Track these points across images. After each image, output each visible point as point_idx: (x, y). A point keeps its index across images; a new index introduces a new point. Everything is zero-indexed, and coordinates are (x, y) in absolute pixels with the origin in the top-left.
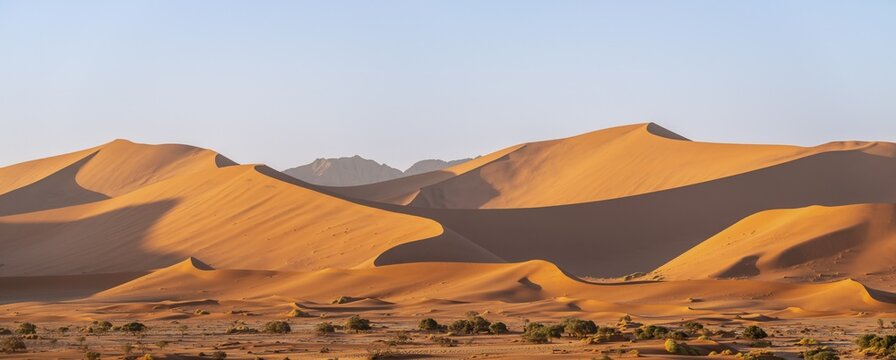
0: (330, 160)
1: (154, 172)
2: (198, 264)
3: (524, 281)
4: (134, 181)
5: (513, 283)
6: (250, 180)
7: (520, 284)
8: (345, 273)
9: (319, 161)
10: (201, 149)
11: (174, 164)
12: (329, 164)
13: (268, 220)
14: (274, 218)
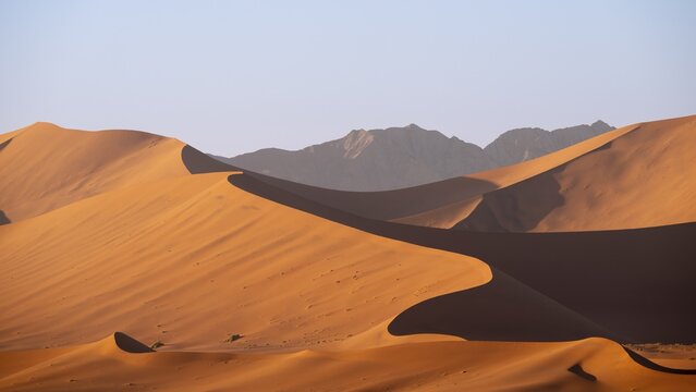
0: (372, 132)
1: (92, 172)
2: (124, 342)
3: (576, 369)
4: (63, 186)
5: (562, 371)
6: (220, 197)
7: (571, 374)
8: (326, 358)
9: (355, 134)
10: (161, 138)
11: (121, 161)
12: (371, 138)
13: (244, 260)
14: (255, 255)
